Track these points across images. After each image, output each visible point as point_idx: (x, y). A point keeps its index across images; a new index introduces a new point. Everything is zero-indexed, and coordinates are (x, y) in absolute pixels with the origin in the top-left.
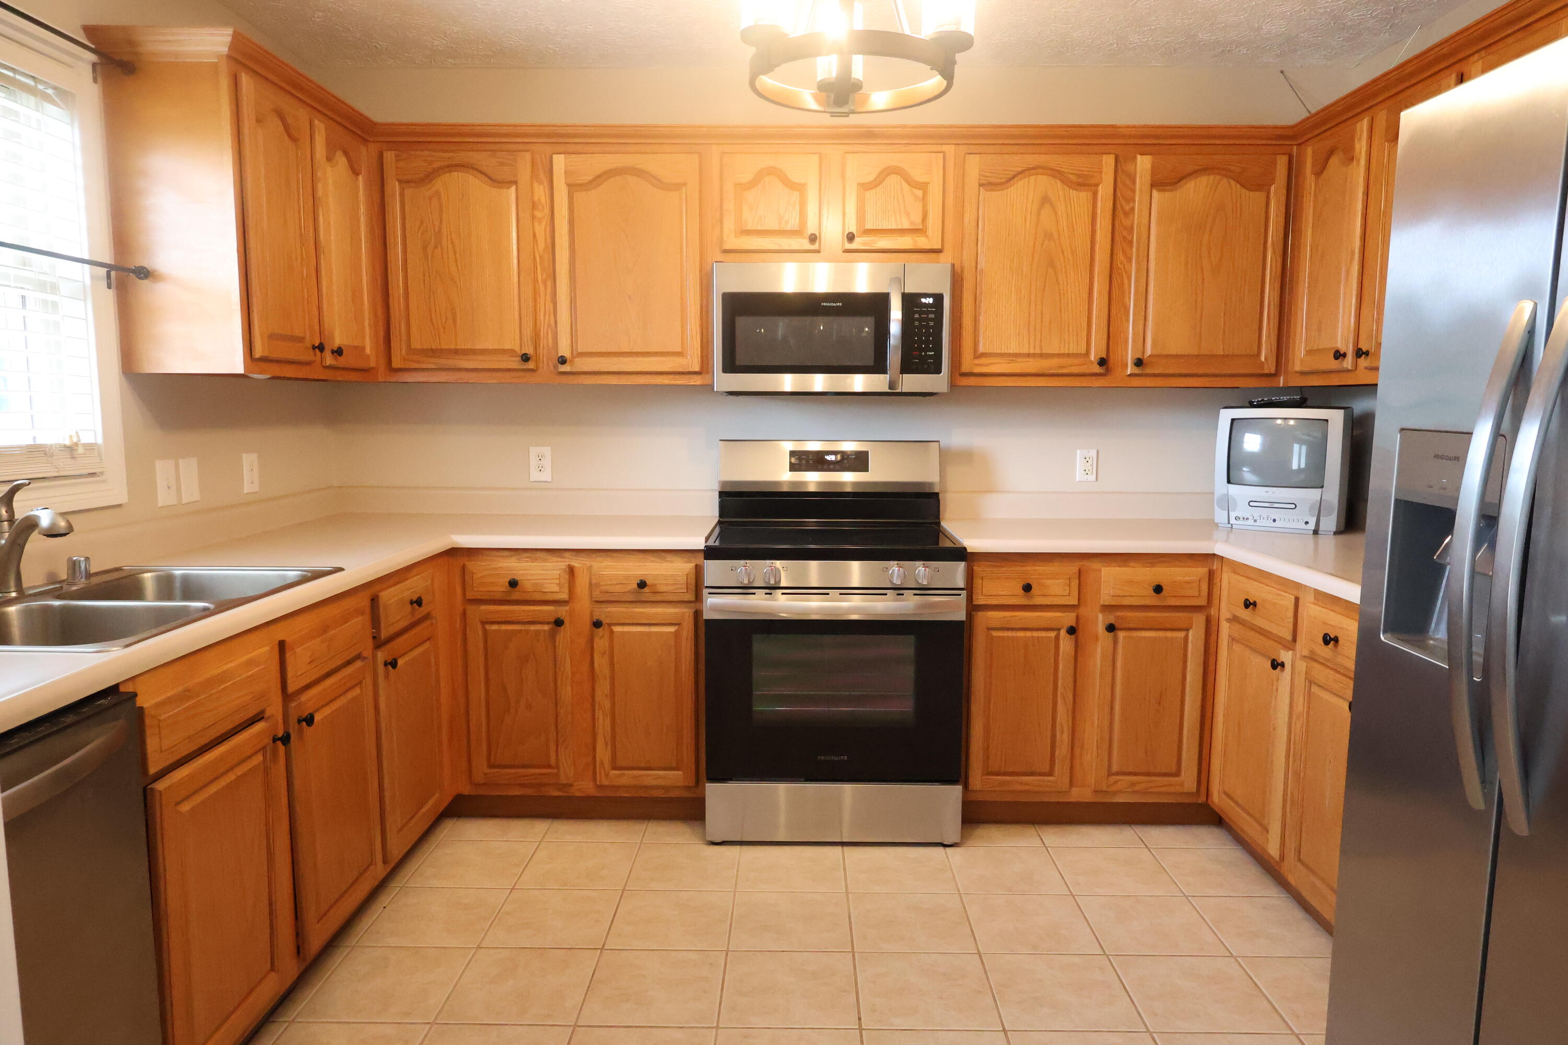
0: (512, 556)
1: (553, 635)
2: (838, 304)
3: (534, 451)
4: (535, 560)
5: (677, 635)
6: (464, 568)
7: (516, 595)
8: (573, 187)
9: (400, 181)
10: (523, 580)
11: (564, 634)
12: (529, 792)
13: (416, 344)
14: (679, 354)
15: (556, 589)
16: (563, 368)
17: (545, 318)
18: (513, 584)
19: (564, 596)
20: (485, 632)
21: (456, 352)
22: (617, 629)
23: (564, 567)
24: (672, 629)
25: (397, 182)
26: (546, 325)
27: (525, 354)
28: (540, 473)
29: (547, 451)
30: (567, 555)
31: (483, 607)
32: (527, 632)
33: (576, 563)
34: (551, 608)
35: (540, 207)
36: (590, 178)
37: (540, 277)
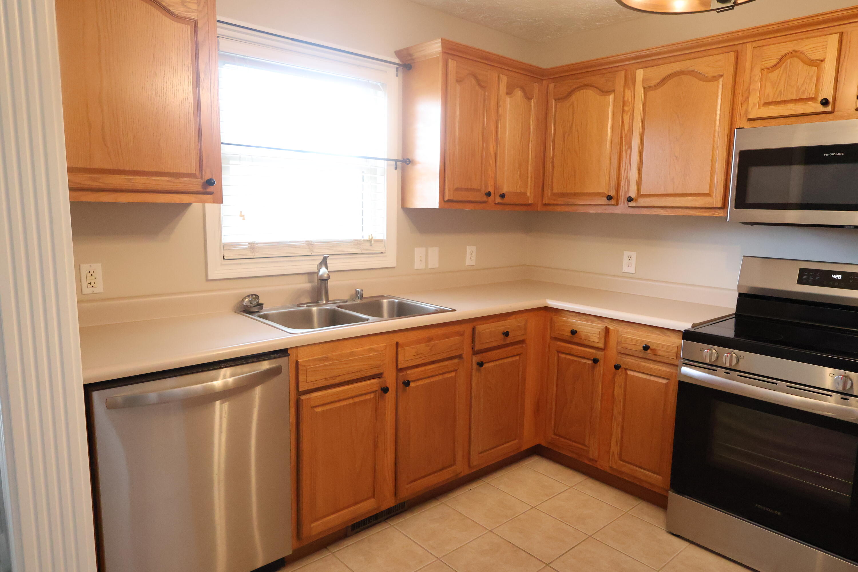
0: (577, 316)
1: (593, 368)
2: (840, 154)
3: (626, 254)
4: (587, 321)
5: (667, 384)
6: (551, 319)
7: (574, 339)
8: (647, 89)
9: (555, 100)
10: (579, 331)
11: (599, 368)
12: (574, 456)
13: (555, 191)
14: (708, 195)
15: (597, 340)
16: (632, 204)
17: (624, 173)
18: (574, 332)
19: (601, 345)
20: (559, 357)
21: (575, 195)
22: (630, 373)
23: (602, 328)
24: (664, 381)
25: (554, 100)
26: (625, 177)
27: (609, 196)
28: (629, 267)
29: (634, 254)
30: (606, 321)
31: (559, 343)
32: (579, 362)
33: (611, 327)
34: (593, 351)
35: (628, 104)
36: (658, 81)
37: (624, 147)
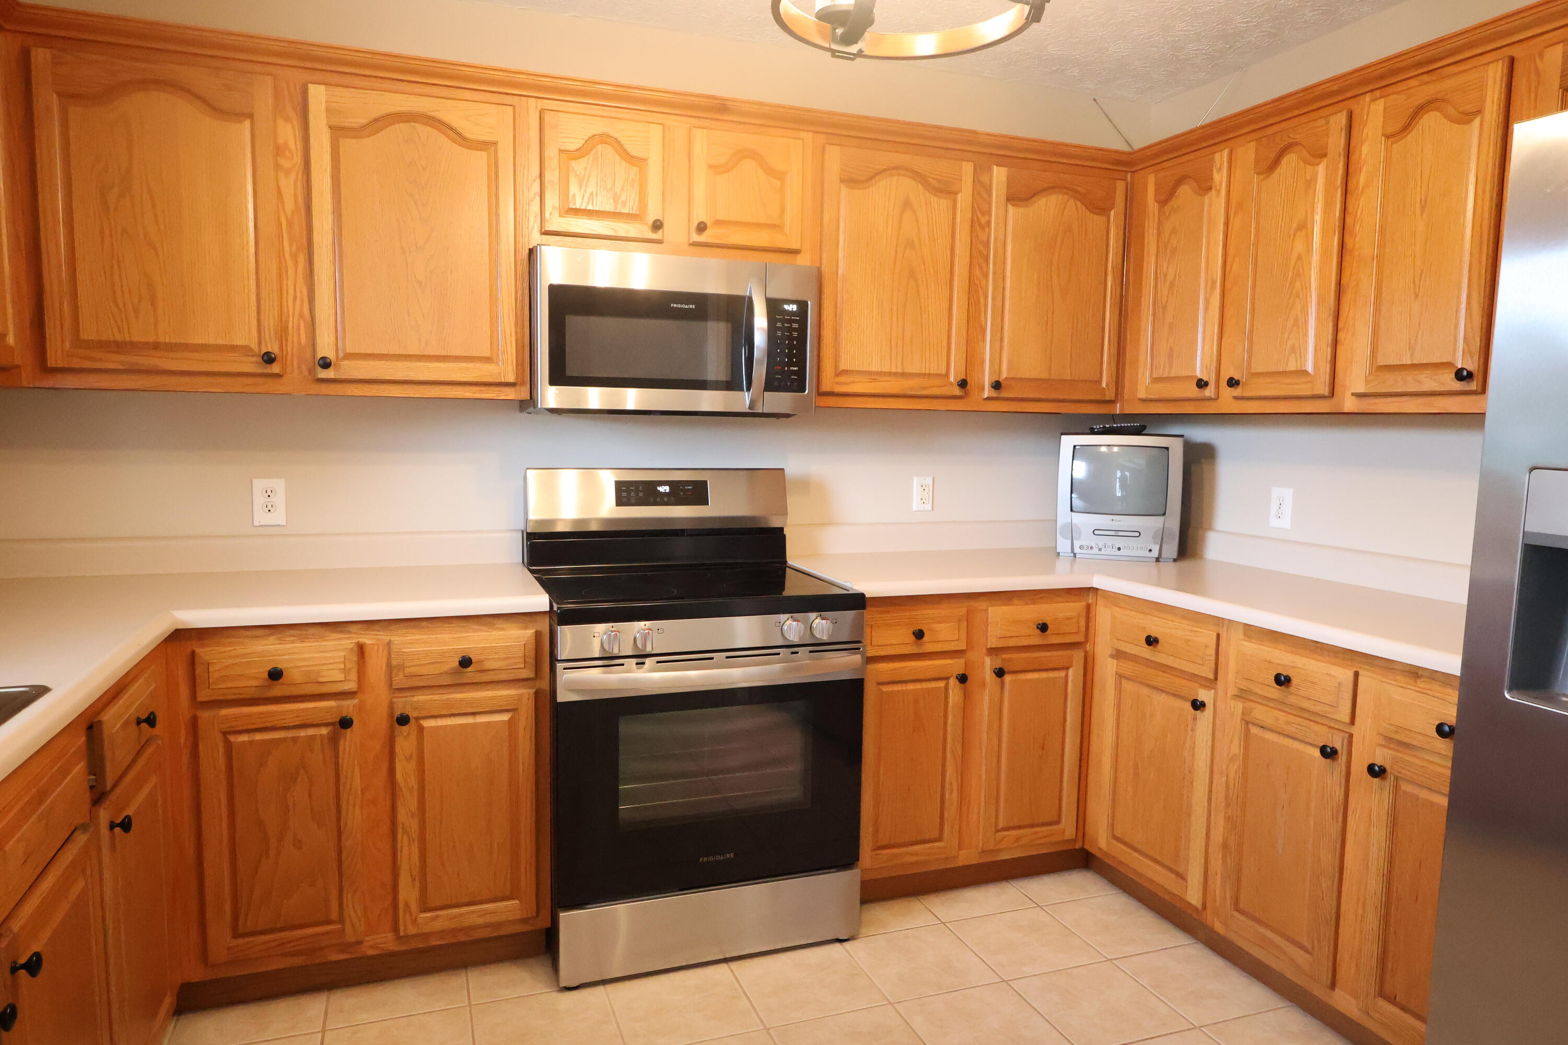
0: (269, 635)
1: (334, 740)
2: (691, 306)
3: (259, 485)
4: (302, 639)
5: (510, 721)
6: (193, 654)
7: (278, 690)
8: (338, 132)
9: (60, 95)
10: (288, 668)
11: (350, 738)
12: (298, 961)
13: (89, 332)
14: (488, 360)
15: (340, 677)
16: (329, 374)
17: (294, 305)
18: (275, 675)
19: (351, 686)
20: (229, 746)
21: (156, 346)
22: (427, 723)
23: (351, 646)
24: (505, 717)
25: (55, 95)
26: (297, 313)
27: (267, 353)
28: (269, 514)
29: (279, 485)
30: (353, 628)
31: (224, 712)
32: (295, 740)
33: (367, 639)
34: (331, 703)
35: (287, 153)
36: (363, 121)
37: (287, 248)
